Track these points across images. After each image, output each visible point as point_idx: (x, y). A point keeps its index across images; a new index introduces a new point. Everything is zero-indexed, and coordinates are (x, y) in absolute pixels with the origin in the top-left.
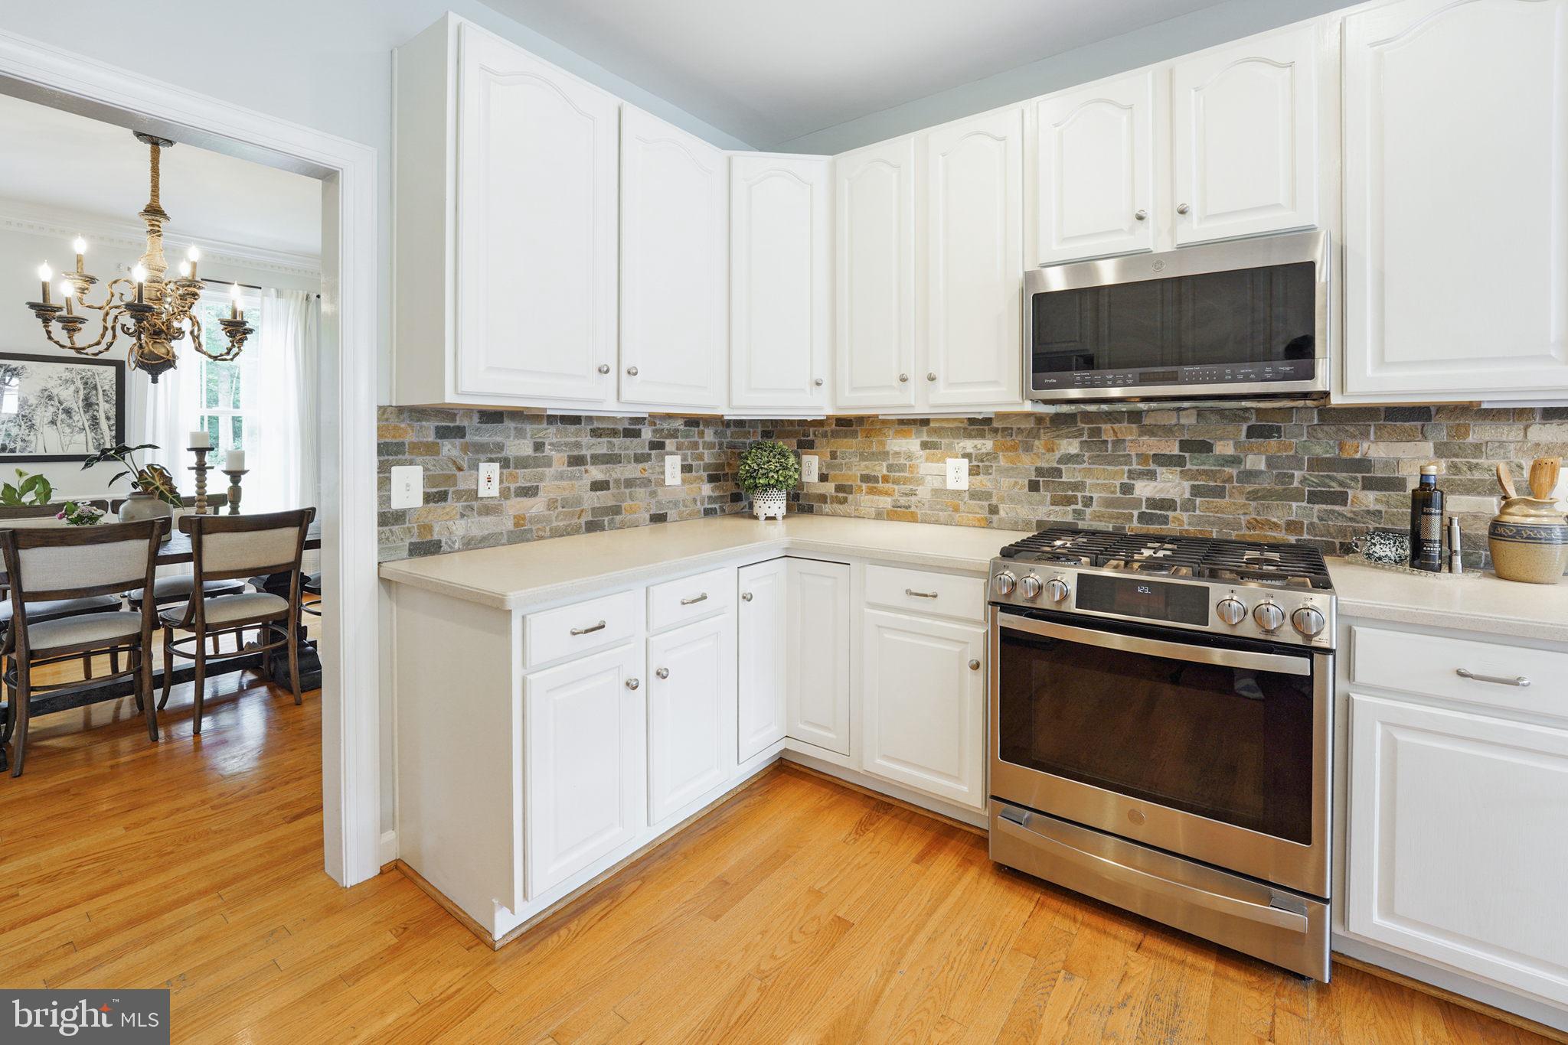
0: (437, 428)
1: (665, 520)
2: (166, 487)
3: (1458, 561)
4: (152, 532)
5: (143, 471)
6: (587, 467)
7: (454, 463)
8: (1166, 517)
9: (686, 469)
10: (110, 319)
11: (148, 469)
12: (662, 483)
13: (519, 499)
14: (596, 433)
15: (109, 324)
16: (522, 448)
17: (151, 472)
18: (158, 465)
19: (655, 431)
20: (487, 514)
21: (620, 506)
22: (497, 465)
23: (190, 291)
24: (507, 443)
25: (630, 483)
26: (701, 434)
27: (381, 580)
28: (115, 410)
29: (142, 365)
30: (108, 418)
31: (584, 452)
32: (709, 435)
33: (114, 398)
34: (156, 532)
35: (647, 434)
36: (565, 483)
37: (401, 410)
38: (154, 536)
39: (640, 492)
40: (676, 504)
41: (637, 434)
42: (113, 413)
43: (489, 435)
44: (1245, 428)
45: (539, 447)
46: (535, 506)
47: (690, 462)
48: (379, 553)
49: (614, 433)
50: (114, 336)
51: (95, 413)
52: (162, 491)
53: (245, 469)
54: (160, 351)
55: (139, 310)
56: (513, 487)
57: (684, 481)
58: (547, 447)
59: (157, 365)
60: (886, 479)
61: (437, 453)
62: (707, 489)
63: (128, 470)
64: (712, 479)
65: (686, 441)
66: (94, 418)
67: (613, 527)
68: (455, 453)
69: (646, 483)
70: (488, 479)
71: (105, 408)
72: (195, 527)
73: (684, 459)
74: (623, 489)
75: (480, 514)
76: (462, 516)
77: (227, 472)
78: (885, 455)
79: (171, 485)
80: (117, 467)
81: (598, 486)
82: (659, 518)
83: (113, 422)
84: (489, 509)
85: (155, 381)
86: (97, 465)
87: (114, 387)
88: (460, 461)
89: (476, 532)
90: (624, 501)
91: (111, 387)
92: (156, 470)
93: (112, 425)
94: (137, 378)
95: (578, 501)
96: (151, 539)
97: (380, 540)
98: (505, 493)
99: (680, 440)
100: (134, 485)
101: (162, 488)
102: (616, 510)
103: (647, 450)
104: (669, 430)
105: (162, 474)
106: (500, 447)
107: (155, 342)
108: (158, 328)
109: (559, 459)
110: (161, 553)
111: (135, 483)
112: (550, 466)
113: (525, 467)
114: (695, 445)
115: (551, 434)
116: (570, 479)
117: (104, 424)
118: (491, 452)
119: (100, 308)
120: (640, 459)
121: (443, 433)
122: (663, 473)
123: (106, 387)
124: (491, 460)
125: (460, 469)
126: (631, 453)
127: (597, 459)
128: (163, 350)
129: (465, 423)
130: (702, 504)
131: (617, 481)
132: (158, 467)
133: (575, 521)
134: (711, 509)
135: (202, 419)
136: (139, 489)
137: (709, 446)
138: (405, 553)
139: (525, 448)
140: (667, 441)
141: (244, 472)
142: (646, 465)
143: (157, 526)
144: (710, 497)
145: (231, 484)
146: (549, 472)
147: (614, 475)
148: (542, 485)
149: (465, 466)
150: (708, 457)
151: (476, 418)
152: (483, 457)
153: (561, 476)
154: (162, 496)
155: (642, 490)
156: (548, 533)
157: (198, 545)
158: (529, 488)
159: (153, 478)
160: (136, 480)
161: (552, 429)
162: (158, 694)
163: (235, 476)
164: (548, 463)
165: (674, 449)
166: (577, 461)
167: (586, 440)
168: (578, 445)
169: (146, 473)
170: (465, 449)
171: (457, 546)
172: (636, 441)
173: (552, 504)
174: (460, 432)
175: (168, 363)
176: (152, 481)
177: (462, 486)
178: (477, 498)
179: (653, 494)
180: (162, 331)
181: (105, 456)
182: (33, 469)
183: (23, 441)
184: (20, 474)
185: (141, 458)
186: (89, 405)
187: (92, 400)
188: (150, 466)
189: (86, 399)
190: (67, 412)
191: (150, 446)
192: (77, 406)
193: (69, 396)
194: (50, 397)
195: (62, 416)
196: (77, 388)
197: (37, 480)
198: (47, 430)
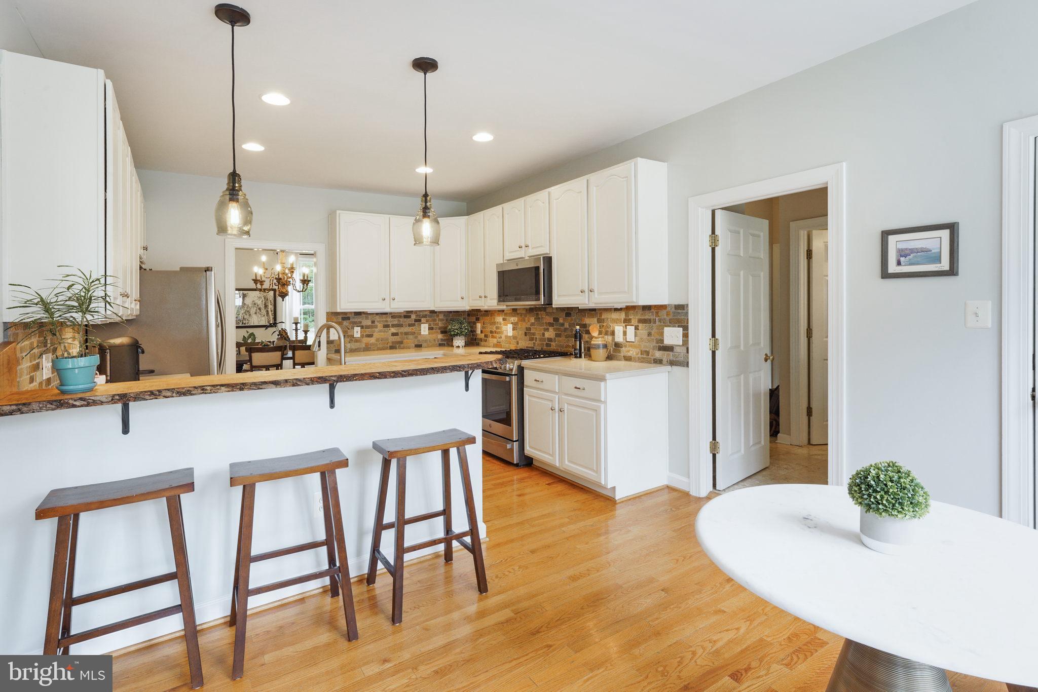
0: (342, 317)
1: (421, 347)
2: (286, 336)
3: (583, 355)
6: (391, 328)
7: (347, 327)
8: (551, 344)
9: (430, 329)
10: (271, 281)
12: (420, 334)
13: (367, 338)
14: (393, 317)
15: (271, 282)
16: (368, 322)
18: (285, 329)
19: (417, 316)
20: (357, 342)
21: (403, 342)
22: (360, 328)
23: (292, 270)
24: (363, 321)
25: (406, 334)
26: (438, 316)
27: (327, 358)
29: (280, 296)
30: (271, 311)
31: (389, 323)
32: (441, 316)
35: (413, 317)
36: (382, 333)
37: (332, 313)
39: (411, 337)
40: (426, 341)
41: (410, 317)
42: (273, 309)
43: (357, 319)
44: (564, 313)
45: (373, 322)
46: (372, 340)
47: (432, 326)
48: (327, 351)
49: (400, 317)
51: (268, 309)
54: (284, 291)
55: (279, 280)
56: (365, 334)
57: (429, 333)
58: (376, 322)
59: (284, 295)
60: (495, 332)
61: (342, 325)
62: (440, 336)
63: (277, 330)
64: (442, 332)
65: (430, 319)
66: (267, 311)
67: (400, 348)
68: (347, 324)
69: (413, 333)
70: (357, 332)
71: (271, 307)
72: (294, 349)
73: (430, 325)
74: (404, 336)
75: (355, 342)
76: (349, 342)
77: (303, 331)
78: (494, 323)
79: (288, 335)
80: (274, 329)
81: (393, 334)
82: (419, 346)
83: (273, 312)
84: (357, 340)
85: (283, 300)
86: (269, 329)
87: (273, 301)
88: (348, 327)
89: (353, 347)
90: (404, 339)
93: (273, 314)
94: (279, 299)
95: (387, 339)
97: (327, 348)
98: (362, 336)
99: (428, 318)
100: (278, 335)
102: (401, 342)
103: (413, 322)
104: (423, 315)
105: (285, 332)
106: (361, 322)
107: (283, 288)
109: (380, 326)
110: (284, 356)
112: (377, 328)
113: (369, 328)
114: (435, 320)
115: (377, 318)
116: (384, 332)
117: (270, 313)
118: (358, 324)
119: (269, 278)
120: (410, 325)
121: (344, 319)
122: (420, 330)
123: (271, 299)
124: (358, 326)
125: (349, 329)
126: (407, 323)
127: (393, 326)
128: (285, 290)
129: (350, 316)
130: (438, 341)
131: (401, 333)
133: (386, 345)
134: (443, 344)
135: (301, 309)
136: (279, 337)
137: (442, 320)
138: (334, 352)
139: (369, 323)
140: (422, 319)
141: (308, 331)
142: (413, 328)
143: (284, 349)
144: (441, 339)
145: (304, 335)
146: (376, 330)
147: (400, 331)
148: (374, 334)
149: (350, 328)
150: (440, 324)
151: (353, 315)
152: (355, 325)
153: (380, 331)
154: (285, 339)
155: (412, 336)
156: (376, 349)
157: (294, 354)
158: (370, 335)
161: (377, 317)
163: (306, 333)
164: (376, 327)
165: (425, 322)
166: (386, 326)
167: (389, 319)
168: (387, 321)
169: (281, 331)
170: (350, 323)
171: (348, 351)
172: (409, 319)
173: (377, 340)
174: (348, 318)
175: (286, 294)
176: (283, 334)
177: (349, 334)
178: (354, 337)
179: (416, 337)
180: (285, 284)
181: (270, 326)
182: (251, 330)
183: (248, 320)
184: (247, 332)
185: (280, 326)
186: (266, 306)
187: (267, 304)
188: (282, 329)
189: (265, 304)
190: (260, 309)
191: (282, 322)
192: (262, 307)
193: (260, 303)
194: (255, 304)
195: (258, 311)
196: (263, 300)
197: (252, 335)
198: (254, 316)
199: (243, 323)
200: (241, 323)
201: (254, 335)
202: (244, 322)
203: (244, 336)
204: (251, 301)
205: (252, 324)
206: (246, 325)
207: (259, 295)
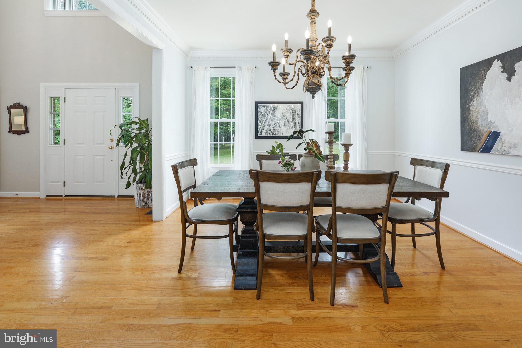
2: (318, 151)
4: (312, 178)
5: (308, 143)
11: (311, 142)
17: (311, 143)
18: (314, 140)
28: (300, 120)
30: (299, 123)
33: (300, 116)
34: (314, 179)
38: (313, 181)
42: (300, 121)
50: (298, 78)
51: (295, 122)
52: (316, 154)
53: (352, 143)
59: (314, 89)
63: (303, 142)
66: (295, 123)
71: (298, 119)
72: (333, 178)
77: (343, 145)
79: (320, 150)
80: (300, 141)
83: (300, 124)
85: (313, 97)
87: (300, 111)
91: (300, 112)
92: (313, 142)
93: (300, 126)
96: (312, 182)
100: (305, 149)
101: (316, 152)
105: (316, 145)
107: (314, 77)
108: (315, 69)
111: (306, 148)
117: (297, 125)
119: (293, 64)
123: (298, 112)
132: (314, 141)
136: (307, 151)
141: (351, 145)
143: (315, 176)
145: (345, 151)
154: (316, 156)
157: (334, 189)
159: (312, 146)
160: (306, 147)
162: (314, 255)
163: (347, 147)
169: (310, 143)
175: (319, 87)
176: (312, 148)
180: (316, 71)
181: (297, 137)
182: (279, 141)
183: (277, 131)
184: (276, 143)
185: (308, 137)
186: (294, 118)
187: (295, 117)
188: (311, 140)
189: (293, 116)
190: (288, 121)
191: (311, 130)
192: (290, 119)
193: (289, 115)
194: (284, 116)
195: (287, 123)
196: (291, 112)
197: (280, 145)
198: (283, 128)
199: (273, 134)
200: (272, 134)
201: (282, 146)
202: (275, 133)
203: (273, 146)
204: (281, 113)
205: (281, 136)
206: (276, 136)
207: (288, 108)
